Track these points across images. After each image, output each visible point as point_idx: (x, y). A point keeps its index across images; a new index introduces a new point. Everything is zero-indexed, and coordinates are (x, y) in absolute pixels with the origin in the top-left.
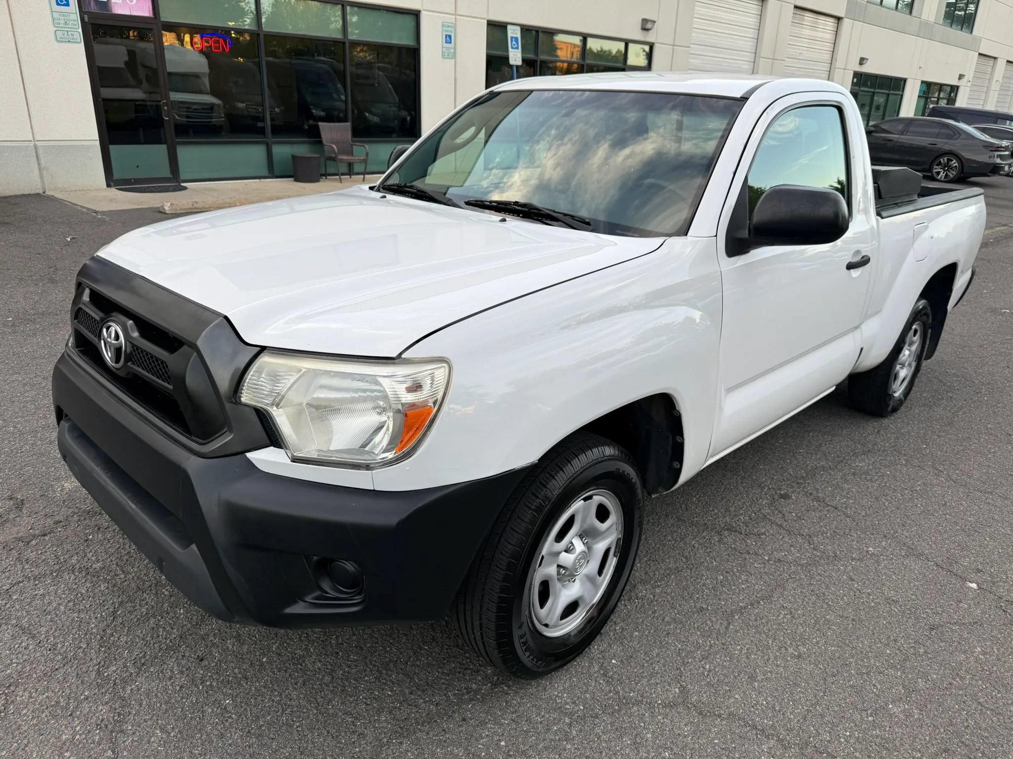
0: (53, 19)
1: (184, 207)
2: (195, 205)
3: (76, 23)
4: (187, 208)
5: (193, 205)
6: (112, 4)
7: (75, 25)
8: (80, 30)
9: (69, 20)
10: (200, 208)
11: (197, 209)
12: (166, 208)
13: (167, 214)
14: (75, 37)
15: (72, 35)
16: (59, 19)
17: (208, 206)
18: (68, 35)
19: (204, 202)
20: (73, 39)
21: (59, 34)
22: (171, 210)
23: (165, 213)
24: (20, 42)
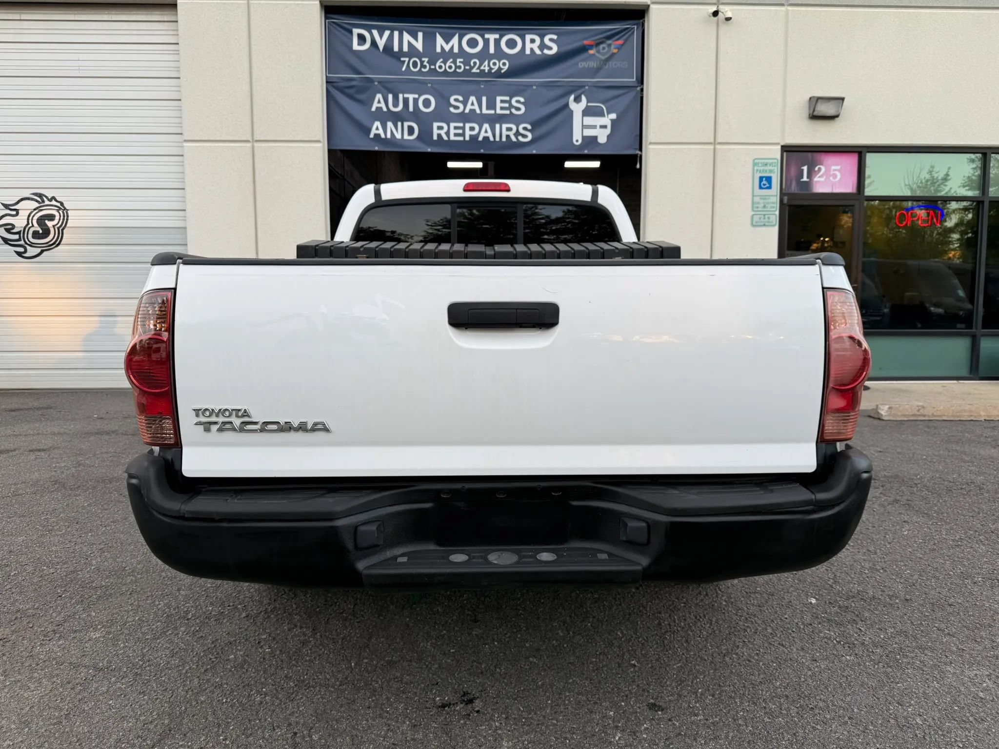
0: (753, 203)
1: (907, 413)
2: (921, 411)
3: (775, 205)
4: (911, 414)
5: (918, 410)
6: (814, 183)
7: (774, 207)
8: (777, 213)
9: (768, 203)
10: (929, 416)
11: (924, 416)
12: (882, 412)
13: (883, 420)
14: (771, 220)
15: (769, 218)
16: (759, 203)
17: (939, 413)
18: (764, 218)
19: (934, 408)
20: (769, 222)
21: (756, 218)
22: (889, 415)
23: (879, 419)
24: (716, 230)
